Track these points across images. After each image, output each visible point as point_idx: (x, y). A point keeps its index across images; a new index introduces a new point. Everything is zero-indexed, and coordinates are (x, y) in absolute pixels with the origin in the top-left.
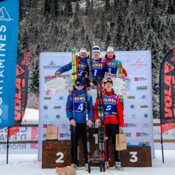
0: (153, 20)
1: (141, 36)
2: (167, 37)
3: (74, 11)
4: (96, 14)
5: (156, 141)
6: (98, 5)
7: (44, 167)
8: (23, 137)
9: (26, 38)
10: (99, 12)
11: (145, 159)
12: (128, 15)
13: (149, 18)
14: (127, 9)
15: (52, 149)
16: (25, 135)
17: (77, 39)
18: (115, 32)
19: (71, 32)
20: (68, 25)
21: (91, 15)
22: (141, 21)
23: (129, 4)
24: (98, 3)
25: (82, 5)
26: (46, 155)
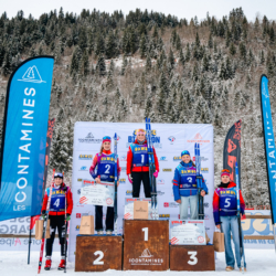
0: (203, 86)
1: (189, 104)
3: (107, 70)
4: (134, 75)
6: (137, 64)
13: (198, 83)
15: (89, 247)
18: (157, 98)
19: (103, 95)
20: (100, 87)
21: (129, 76)
22: (189, 86)
23: (175, 65)
24: (137, 62)
25: (119, 63)
26: (81, 254)
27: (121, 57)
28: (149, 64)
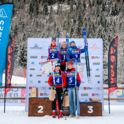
0: (102, 19)
1: (94, 30)
2: (110, 31)
3: (49, 12)
4: (64, 14)
5: (105, 99)
6: (65, 8)
7: (30, 115)
8: (16, 95)
9: (16, 29)
10: (66, 13)
11: (98, 111)
12: (85, 15)
13: (99, 18)
14: (85, 11)
15: (35, 104)
16: (17, 94)
17: (51, 30)
18: (76, 26)
19: (47, 25)
20: (45, 21)
21: (61, 15)
22: (94, 20)
23: (86, 8)
24: (66, 7)
25: (55, 7)
26: (31, 107)
27: (56, 4)
28: (72, 8)
